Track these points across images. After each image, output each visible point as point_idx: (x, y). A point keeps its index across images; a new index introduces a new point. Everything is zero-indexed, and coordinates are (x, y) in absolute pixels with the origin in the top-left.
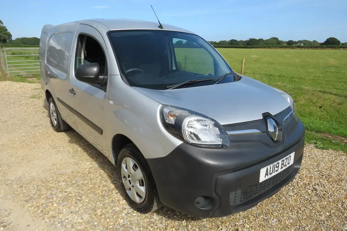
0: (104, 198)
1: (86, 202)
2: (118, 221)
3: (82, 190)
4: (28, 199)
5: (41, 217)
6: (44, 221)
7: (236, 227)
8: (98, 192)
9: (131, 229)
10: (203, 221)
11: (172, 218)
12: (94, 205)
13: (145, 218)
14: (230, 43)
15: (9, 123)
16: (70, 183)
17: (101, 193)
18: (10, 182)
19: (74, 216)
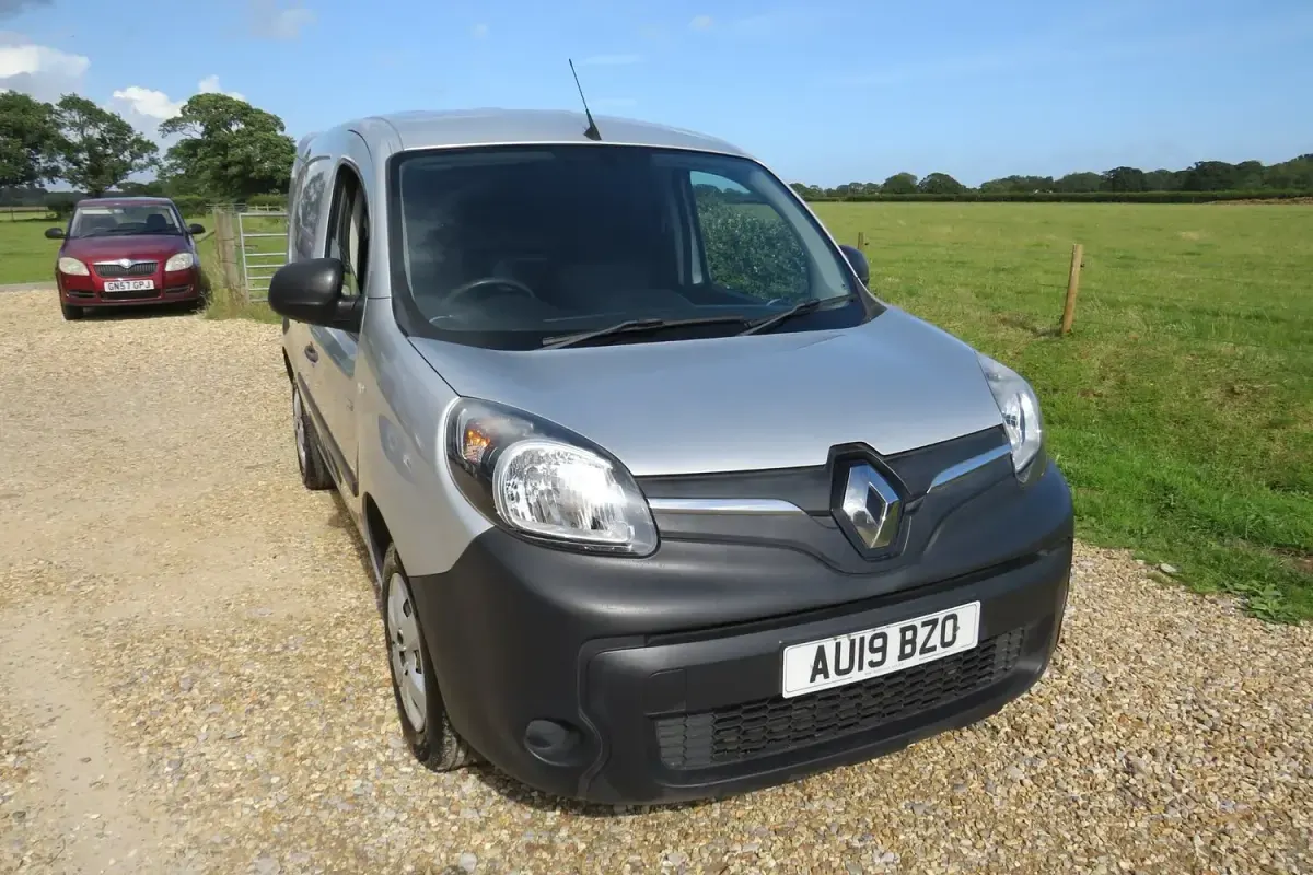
0: (340, 708)
1: (282, 711)
2: (346, 782)
3: (287, 676)
4: (121, 683)
5: (132, 740)
6: (132, 753)
7: (726, 858)
8: (330, 686)
9: (374, 811)
10: (619, 822)
11: (519, 798)
12: (298, 725)
13: (436, 784)
14: (1110, 184)
15: (183, 451)
16: (265, 651)
17: (338, 692)
18: (101, 629)
19: (224, 749)
